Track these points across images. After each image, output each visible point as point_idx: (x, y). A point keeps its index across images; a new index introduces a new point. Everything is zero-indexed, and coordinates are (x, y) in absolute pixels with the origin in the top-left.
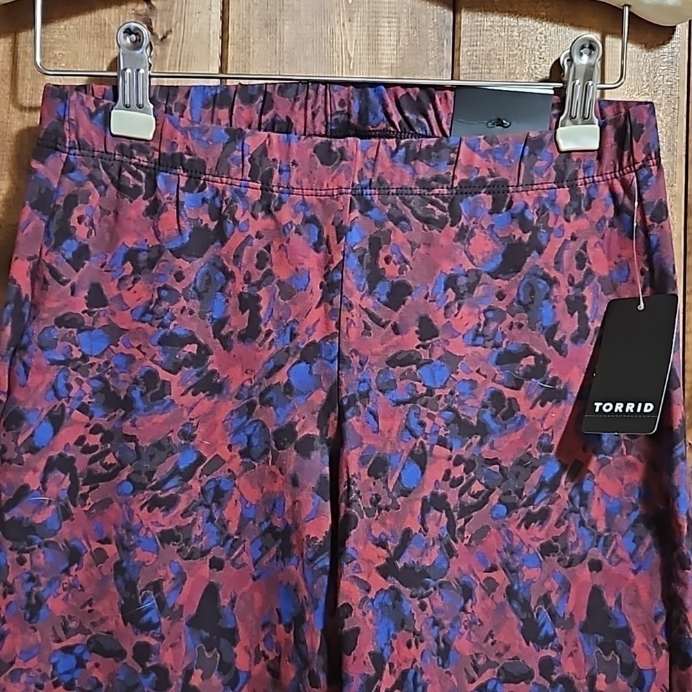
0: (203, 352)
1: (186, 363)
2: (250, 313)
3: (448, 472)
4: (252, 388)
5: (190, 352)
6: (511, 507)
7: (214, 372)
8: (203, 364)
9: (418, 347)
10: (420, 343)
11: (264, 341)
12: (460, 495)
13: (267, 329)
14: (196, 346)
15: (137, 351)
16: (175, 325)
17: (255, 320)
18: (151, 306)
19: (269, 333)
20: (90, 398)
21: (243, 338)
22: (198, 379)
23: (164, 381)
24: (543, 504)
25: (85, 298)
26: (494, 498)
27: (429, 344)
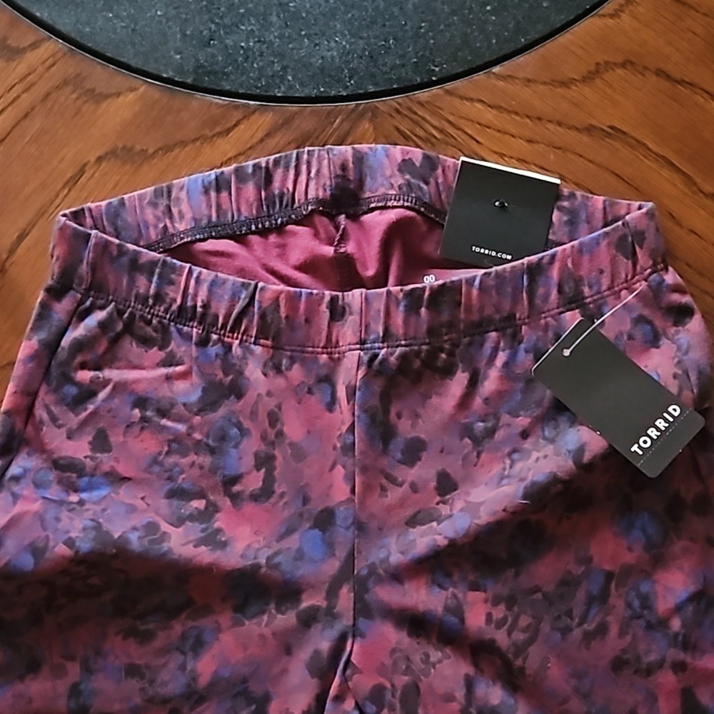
0: (211, 509)
1: (192, 518)
2: (266, 472)
3: (489, 616)
4: (259, 549)
5: (196, 508)
6: (566, 631)
7: (219, 531)
8: (209, 521)
9: (438, 504)
10: (438, 498)
11: (277, 502)
12: (509, 634)
13: (281, 491)
14: (204, 501)
15: (141, 502)
16: (184, 479)
17: (269, 481)
18: (161, 457)
19: (282, 495)
20: (79, 532)
21: (255, 498)
22: (203, 534)
23: (165, 533)
24: (598, 619)
25: (90, 443)
26: (545, 627)
27: (449, 499)
